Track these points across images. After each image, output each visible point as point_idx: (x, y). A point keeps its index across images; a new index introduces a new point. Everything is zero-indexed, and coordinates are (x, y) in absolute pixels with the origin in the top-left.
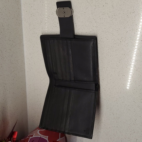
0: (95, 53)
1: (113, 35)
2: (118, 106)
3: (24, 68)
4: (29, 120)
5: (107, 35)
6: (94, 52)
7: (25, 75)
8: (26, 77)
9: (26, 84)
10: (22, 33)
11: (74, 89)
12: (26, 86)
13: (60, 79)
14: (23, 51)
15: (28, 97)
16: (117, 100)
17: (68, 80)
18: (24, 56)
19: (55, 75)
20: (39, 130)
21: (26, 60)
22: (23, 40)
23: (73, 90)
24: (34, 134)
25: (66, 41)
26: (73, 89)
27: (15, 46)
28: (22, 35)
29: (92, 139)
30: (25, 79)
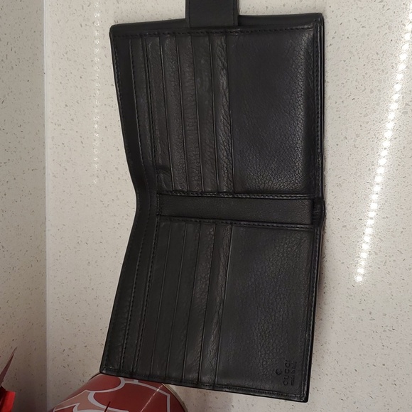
0: (317, 76)
1: (386, 8)
2: (390, 284)
3: (43, 161)
4: (50, 365)
5: (361, 8)
6: (313, 73)
7: (44, 189)
8: (47, 198)
9: (45, 223)
10: (42, 24)
11: (231, 224)
12: (47, 232)
13: (179, 191)
14: (40, 93)
15: (50, 273)
16: (388, 261)
17: (209, 192)
18: (43, 114)
19: (162, 176)
20: (92, 393)
21: (50, 131)
22: (42, 52)
23: (229, 227)
24: (77, 404)
25: (207, 39)
26: (229, 222)
27: (14, 66)
28: (42, 31)
29: (306, 400)
30: (44, 205)
